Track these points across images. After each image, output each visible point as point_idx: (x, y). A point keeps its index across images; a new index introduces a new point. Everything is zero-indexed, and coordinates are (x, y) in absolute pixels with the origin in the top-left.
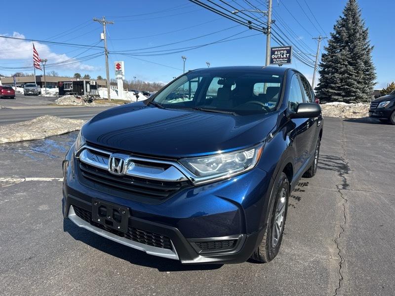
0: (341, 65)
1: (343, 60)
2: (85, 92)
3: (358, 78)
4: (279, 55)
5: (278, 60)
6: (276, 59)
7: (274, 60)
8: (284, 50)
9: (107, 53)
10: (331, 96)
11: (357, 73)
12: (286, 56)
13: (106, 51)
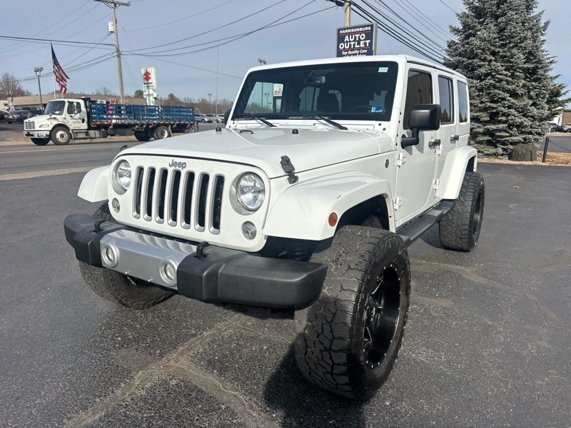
4: (352, 43)
5: (350, 52)
7: (344, 53)
8: (360, 33)
9: (119, 54)
11: (513, 76)
12: (365, 44)
13: (118, 51)
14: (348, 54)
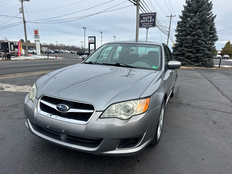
0: (193, 29)
1: (194, 25)
2: (10, 51)
3: (206, 39)
4: (146, 20)
6: (144, 23)
8: (150, 16)
9: (25, 22)
10: (184, 53)
12: (152, 20)
13: (24, 20)
14: (144, 25)
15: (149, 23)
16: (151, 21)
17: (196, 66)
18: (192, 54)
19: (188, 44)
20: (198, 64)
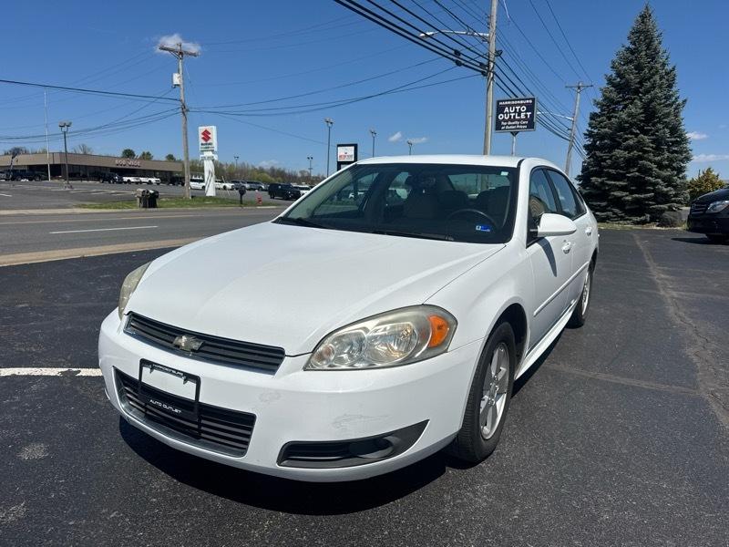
0: (627, 133)
1: (630, 124)
4: (512, 115)
5: (510, 123)
6: (507, 121)
7: (503, 123)
9: (185, 110)
10: (607, 191)
11: (658, 148)
12: (526, 115)
13: (184, 105)
14: (507, 125)
15: (519, 120)
16: (523, 116)
17: (638, 223)
18: (625, 194)
19: (615, 168)
20: (642, 218)
